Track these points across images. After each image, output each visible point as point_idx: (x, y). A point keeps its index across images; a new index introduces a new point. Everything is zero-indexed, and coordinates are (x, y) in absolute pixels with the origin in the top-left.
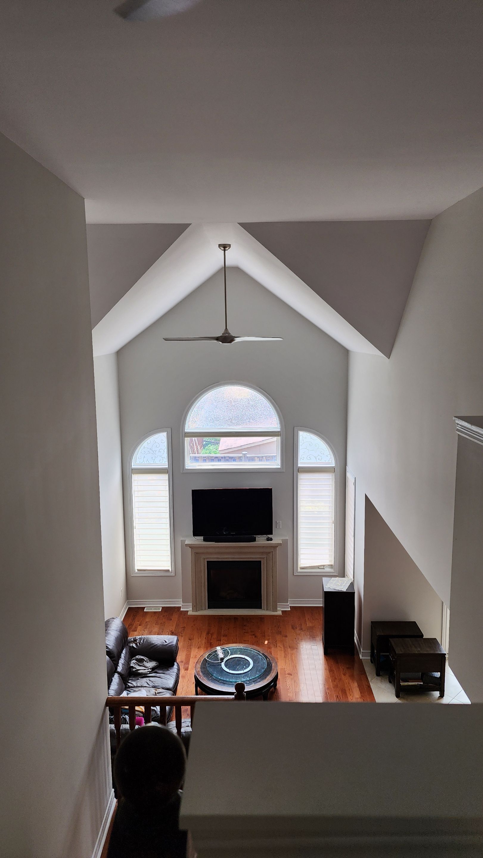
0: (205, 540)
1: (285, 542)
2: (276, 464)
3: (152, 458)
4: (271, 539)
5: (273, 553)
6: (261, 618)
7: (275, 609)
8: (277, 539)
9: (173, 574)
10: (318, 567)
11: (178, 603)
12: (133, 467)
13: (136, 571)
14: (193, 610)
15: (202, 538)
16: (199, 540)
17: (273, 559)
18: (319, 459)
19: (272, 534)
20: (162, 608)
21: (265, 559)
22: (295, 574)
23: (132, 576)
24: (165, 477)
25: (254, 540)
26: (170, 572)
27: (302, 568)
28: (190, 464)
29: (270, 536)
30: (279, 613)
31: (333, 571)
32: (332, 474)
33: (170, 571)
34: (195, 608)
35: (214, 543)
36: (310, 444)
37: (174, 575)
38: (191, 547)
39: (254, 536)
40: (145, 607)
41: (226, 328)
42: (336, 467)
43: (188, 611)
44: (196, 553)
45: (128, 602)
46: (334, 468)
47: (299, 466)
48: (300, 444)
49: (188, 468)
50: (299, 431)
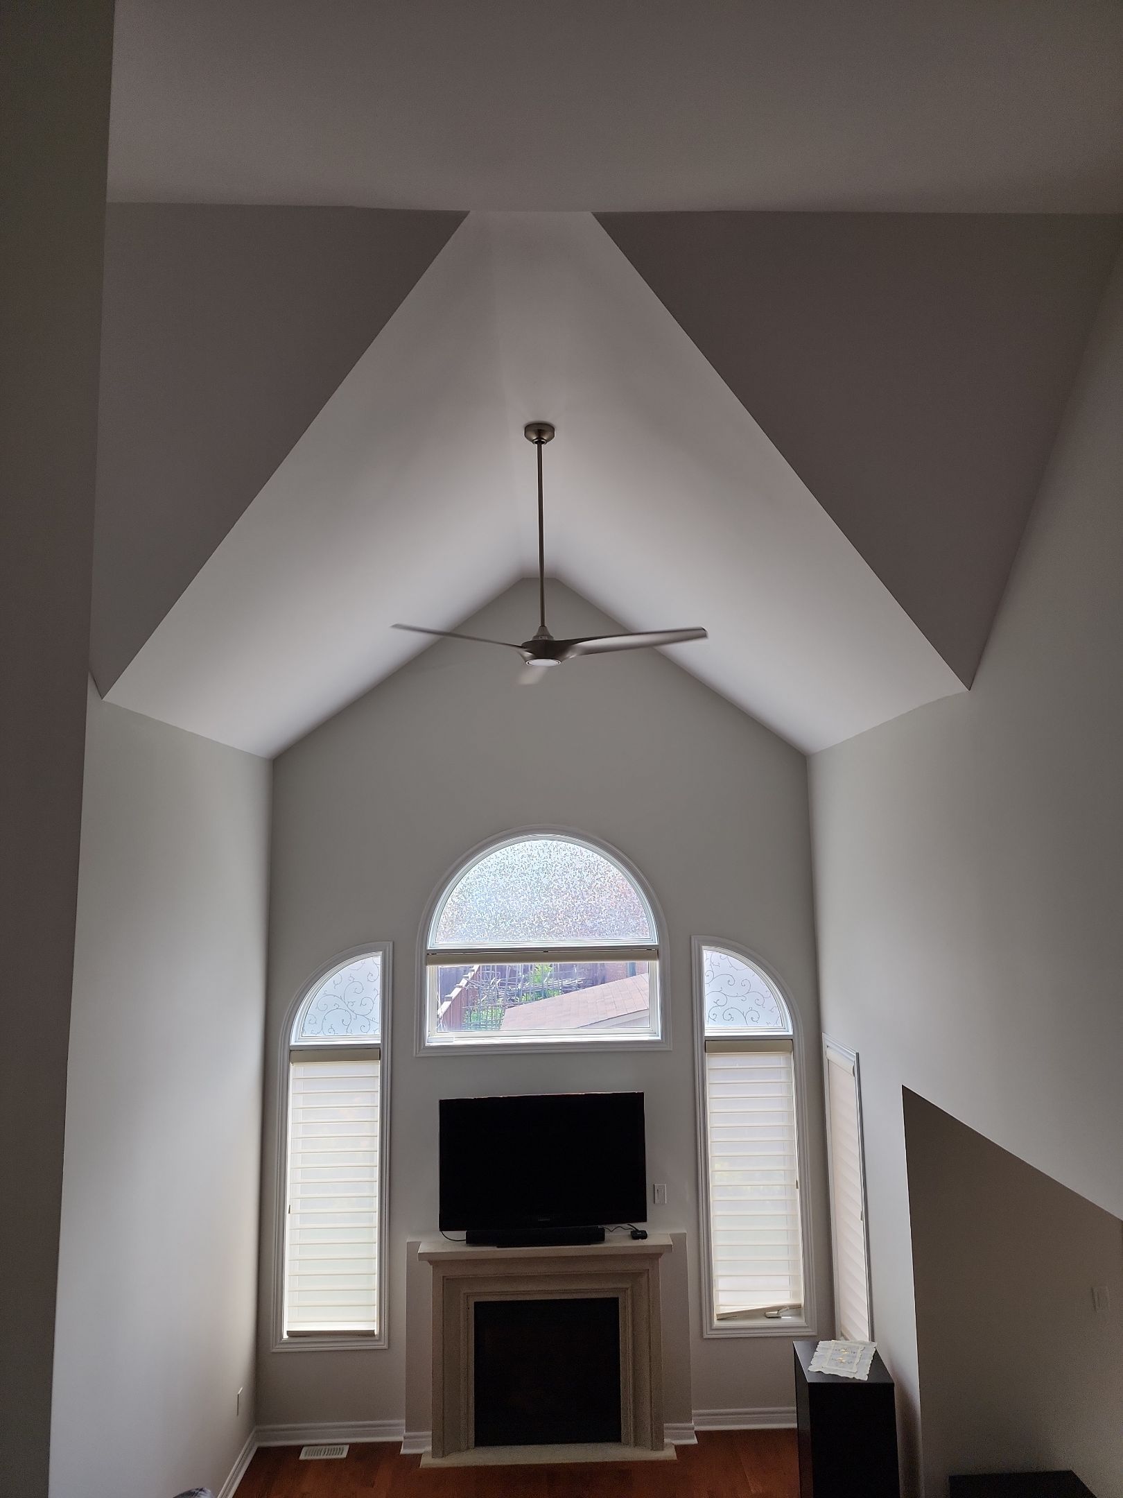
0: (471, 1241)
1: (680, 1240)
2: (648, 1031)
3: (343, 1021)
4: (644, 1236)
5: (650, 1271)
6: (622, 1471)
7: (658, 1444)
8: (658, 1234)
9: (383, 1345)
10: (763, 1313)
11: (395, 1431)
12: (293, 1043)
13: (285, 1336)
14: (434, 1454)
15: (462, 1235)
16: (452, 1244)
17: (651, 1290)
18: (752, 1018)
19: (645, 1220)
20: (348, 1446)
21: (629, 1292)
22: (706, 1336)
23: (274, 1350)
24: (372, 1070)
25: (600, 1238)
26: (377, 1338)
27: (723, 1318)
28: (438, 1036)
29: (640, 1226)
30: (669, 1454)
31: (805, 1325)
32: (788, 1055)
33: (376, 1333)
34: (441, 1447)
35: (495, 1249)
36: (729, 981)
37: (385, 1347)
38: (435, 1261)
39: (599, 1227)
40: (303, 1446)
41: (543, 625)
42: (796, 1035)
43: (419, 1456)
44: (447, 1279)
45: (256, 1432)
46: (790, 1039)
47: (707, 1034)
48: (706, 979)
49: (431, 1044)
50: (703, 947)
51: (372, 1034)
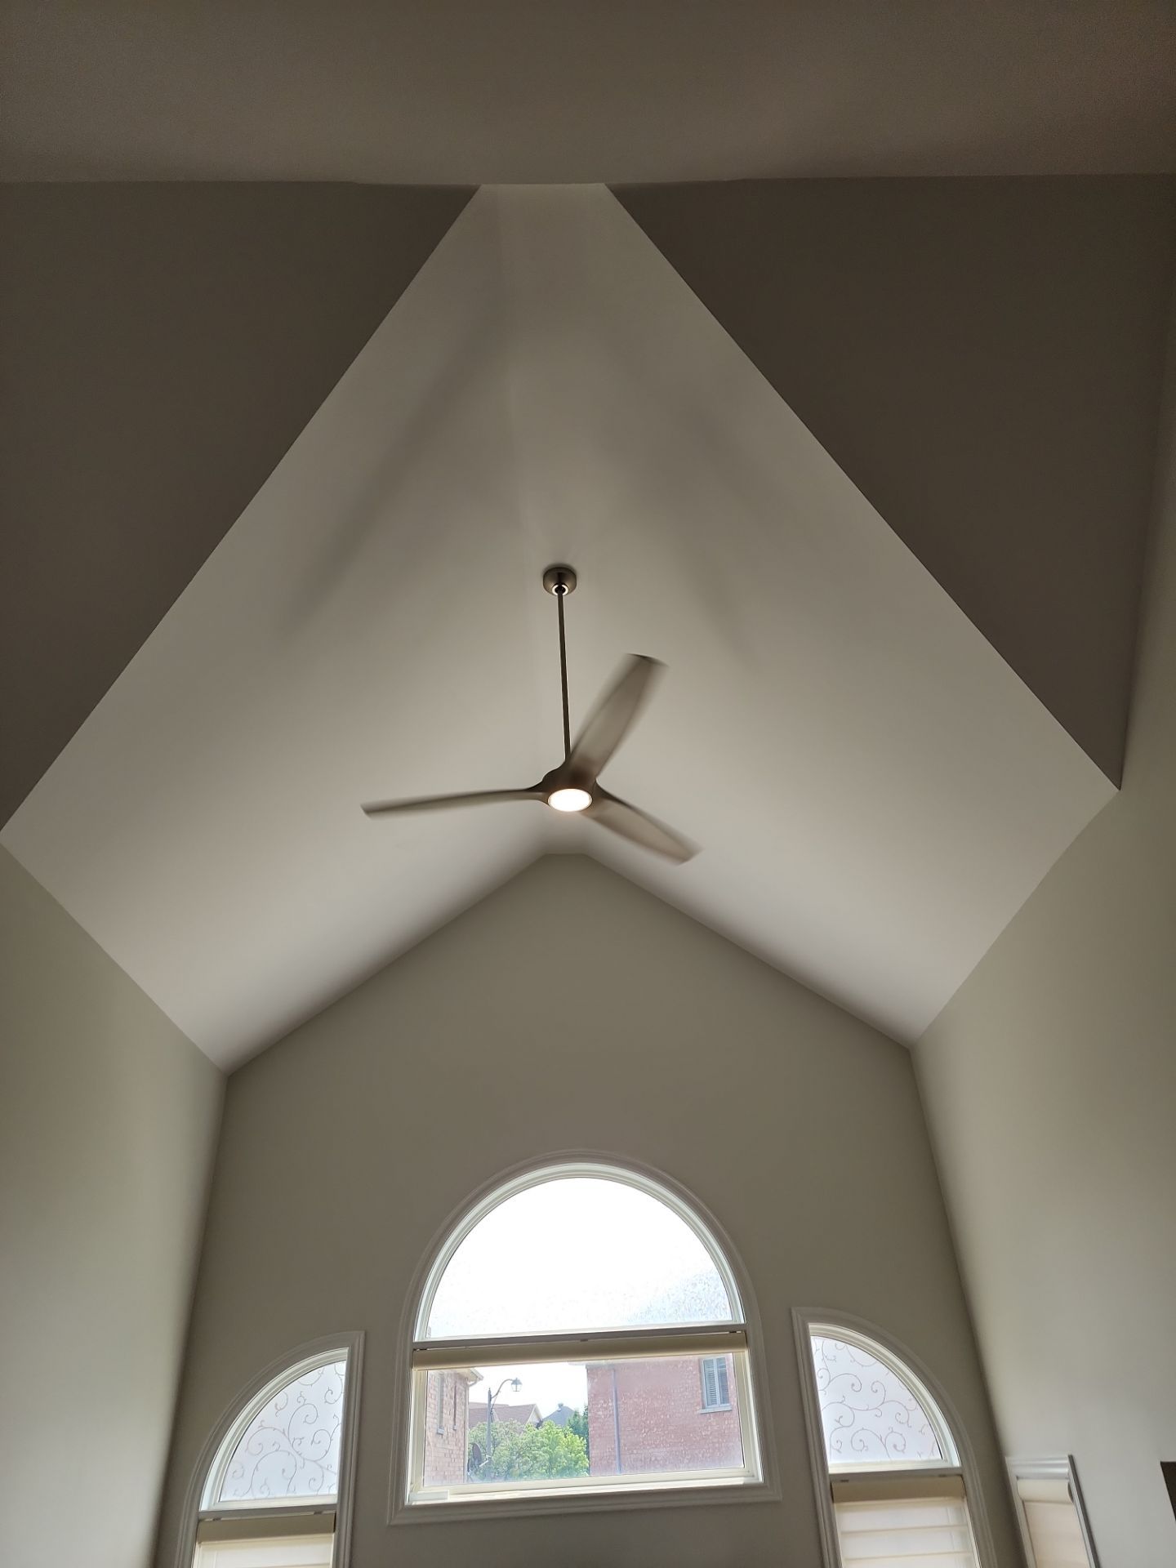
2: (743, 1469)
12: (204, 1507)
18: (895, 1446)
28: (424, 1486)
32: (960, 1499)
36: (852, 1385)
42: (966, 1466)
46: (959, 1474)
47: (832, 1470)
48: (820, 1384)
49: (418, 1503)
50: (812, 1326)
51: (326, 1489)
